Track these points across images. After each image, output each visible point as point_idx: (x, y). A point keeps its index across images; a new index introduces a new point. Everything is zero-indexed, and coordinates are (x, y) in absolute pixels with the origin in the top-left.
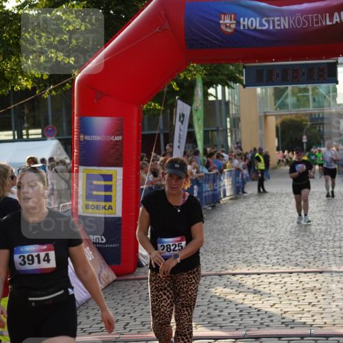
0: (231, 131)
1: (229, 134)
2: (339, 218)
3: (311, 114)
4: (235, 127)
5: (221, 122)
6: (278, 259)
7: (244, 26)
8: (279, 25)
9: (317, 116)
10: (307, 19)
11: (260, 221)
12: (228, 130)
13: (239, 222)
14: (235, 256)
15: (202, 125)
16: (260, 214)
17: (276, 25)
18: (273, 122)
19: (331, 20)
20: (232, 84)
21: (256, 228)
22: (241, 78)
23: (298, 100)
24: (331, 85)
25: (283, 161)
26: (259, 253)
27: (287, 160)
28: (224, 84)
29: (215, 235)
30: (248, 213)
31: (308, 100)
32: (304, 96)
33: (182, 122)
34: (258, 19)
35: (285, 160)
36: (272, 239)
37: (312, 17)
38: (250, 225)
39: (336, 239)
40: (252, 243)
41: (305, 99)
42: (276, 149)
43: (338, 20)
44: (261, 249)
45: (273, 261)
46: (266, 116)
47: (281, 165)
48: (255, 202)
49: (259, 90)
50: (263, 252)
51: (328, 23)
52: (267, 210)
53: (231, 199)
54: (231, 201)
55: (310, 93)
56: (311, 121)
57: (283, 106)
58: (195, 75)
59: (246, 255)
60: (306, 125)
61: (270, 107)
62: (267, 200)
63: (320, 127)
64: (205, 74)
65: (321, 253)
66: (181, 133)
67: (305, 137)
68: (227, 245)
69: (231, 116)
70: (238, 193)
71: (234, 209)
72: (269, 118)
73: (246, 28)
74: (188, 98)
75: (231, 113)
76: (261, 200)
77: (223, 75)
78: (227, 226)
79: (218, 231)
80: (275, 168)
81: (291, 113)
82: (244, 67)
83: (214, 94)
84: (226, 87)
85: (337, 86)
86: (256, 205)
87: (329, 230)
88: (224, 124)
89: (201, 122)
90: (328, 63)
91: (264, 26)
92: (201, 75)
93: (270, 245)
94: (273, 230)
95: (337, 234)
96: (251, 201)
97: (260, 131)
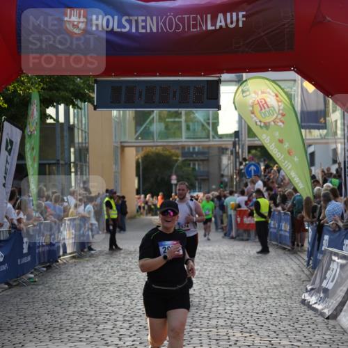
0: (76, 166)
1: (73, 170)
2: (216, 287)
3: (183, 147)
4: (81, 161)
5: (63, 152)
6: (134, 341)
7: (97, 25)
8: (144, 27)
9: (191, 150)
11: (111, 289)
12: (72, 164)
13: (84, 289)
14: (77, 335)
15: (37, 159)
16: (111, 279)
17: (140, 27)
18: (132, 156)
19: (214, 24)
20: (79, 103)
21: (106, 298)
22: (92, 95)
23: (167, 127)
24: (211, 111)
25: (144, 208)
26: (108, 332)
28: (68, 102)
29: (50, 306)
30: (95, 277)
31: (180, 128)
32: (174, 122)
33: (10, 152)
34: (116, 17)
36: (127, 314)
37: (189, 18)
38: (98, 293)
39: (211, 316)
40: (100, 318)
41: (176, 126)
42: (135, 192)
43: (223, 24)
44: (111, 327)
45: (127, 344)
46: (123, 148)
47: (141, 214)
48: (105, 263)
49: (115, 112)
50: (114, 331)
51: (210, 28)
52: (121, 273)
53: (73, 257)
54: (74, 260)
55: (183, 118)
56: (182, 157)
57: (146, 134)
58: (29, 89)
59: (91, 334)
60: (177, 161)
61: (129, 135)
62: (122, 260)
63: (194, 165)
64: (42, 88)
65: (191, 334)
66: (8, 166)
67: (174, 177)
68: (65, 320)
69: (76, 145)
70: (82, 250)
71: (78, 271)
72: (127, 150)
73: (100, 29)
74: (19, 120)
75: (76, 141)
76: (113, 260)
77: (67, 90)
78: (66, 294)
79: (54, 300)
80: (133, 218)
81: (157, 144)
82: (96, 82)
83: (54, 116)
84: (71, 107)
85: (219, 112)
86: (106, 267)
87: (202, 303)
88: (66, 156)
89: (36, 152)
90: (208, 81)
91: (125, 27)
92: (37, 88)
93: (124, 321)
94: (128, 302)
95: (214, 309)
96: (100, 261)
97: (114, 166)
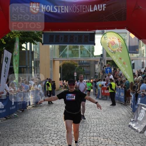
1: (33, 70)
2: (93, 120)
3: (79, 61)
4: (36, 66)
5: (29, 63)
6: (58, 142)
8: (63, 10)
9: (83, 62)
10: (79, 7)
11: (49, 120)
12: (33, 68)
13: (37, 120)
14: (35, 139)
15: (18, 65)
16: (49, 116)
17: (62, 10)
18: (58, 64)
19: (92, 9)
20: (36, 42)
21: (47, 124)
22: (41, 39)
23: (72, 52)
24: (91, 46)
26: (48, 138)
27: (65, 86)
28: (31, 42)
29: (23, 127)
30: (42, 115)
31: (78, 53)
32: (76, 50)
33: (7, 62)
34: (52, 6)
35: (64, 86)
36: (56, 130)
37: (82, 7)
38: (43, 122)
39: (91, 132)
40: (44, 132)
41: (76, 52)
42: (59, 79)
43: (96, 9)
44: (49, 136)
45: (56, 143)
46: (54, 61)
48: (46, 109)
49: (51, 46)
50: (50, 138)
51: (91, 11)
52: (53, 113)
54: (33, 108)
55: (79, 48)
56: (79, 65)
57: (64, 55)
58: (15, 36)
59: (40, 139)
60: (76, 66)
61: (57, 55)
62: (53, 108)
63: (84, 68)
64: (21, 36)
65: (82, 139)
66: (6, 68)
67: (75, 73)
68: (30, 133)
69: (35, 60)
71: (35, 112)
73: (45, 11)
74: (11, 49)
75: (34, 58)
76: (50, 108)
77: (30, 36)
78: (30, 122)
79: (25, 124)
80: (58, 90)
81: (68, 59)
82: (43, 33)
83: (25, 47)
84: (32, 43)
85: (95, 46)
86: (47, 111)
87: (87, 126)
89: (18, 63)
90: (90, 33)
91: (55, 10)
92: (18, 36)
93: (55, 134)
94: (56, 126)
95: (92, 129)
96: (44, 108)
97: (50, 69)
